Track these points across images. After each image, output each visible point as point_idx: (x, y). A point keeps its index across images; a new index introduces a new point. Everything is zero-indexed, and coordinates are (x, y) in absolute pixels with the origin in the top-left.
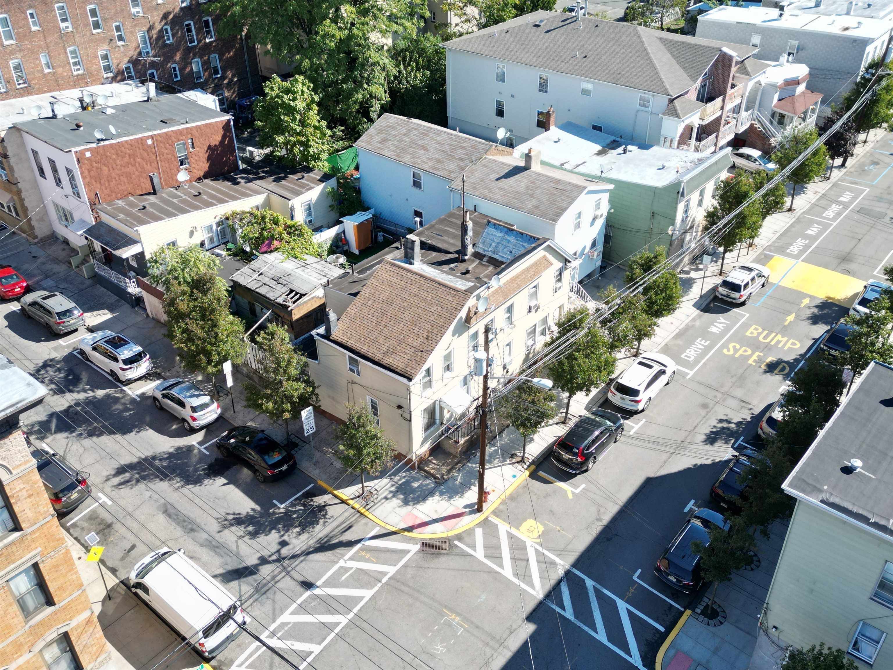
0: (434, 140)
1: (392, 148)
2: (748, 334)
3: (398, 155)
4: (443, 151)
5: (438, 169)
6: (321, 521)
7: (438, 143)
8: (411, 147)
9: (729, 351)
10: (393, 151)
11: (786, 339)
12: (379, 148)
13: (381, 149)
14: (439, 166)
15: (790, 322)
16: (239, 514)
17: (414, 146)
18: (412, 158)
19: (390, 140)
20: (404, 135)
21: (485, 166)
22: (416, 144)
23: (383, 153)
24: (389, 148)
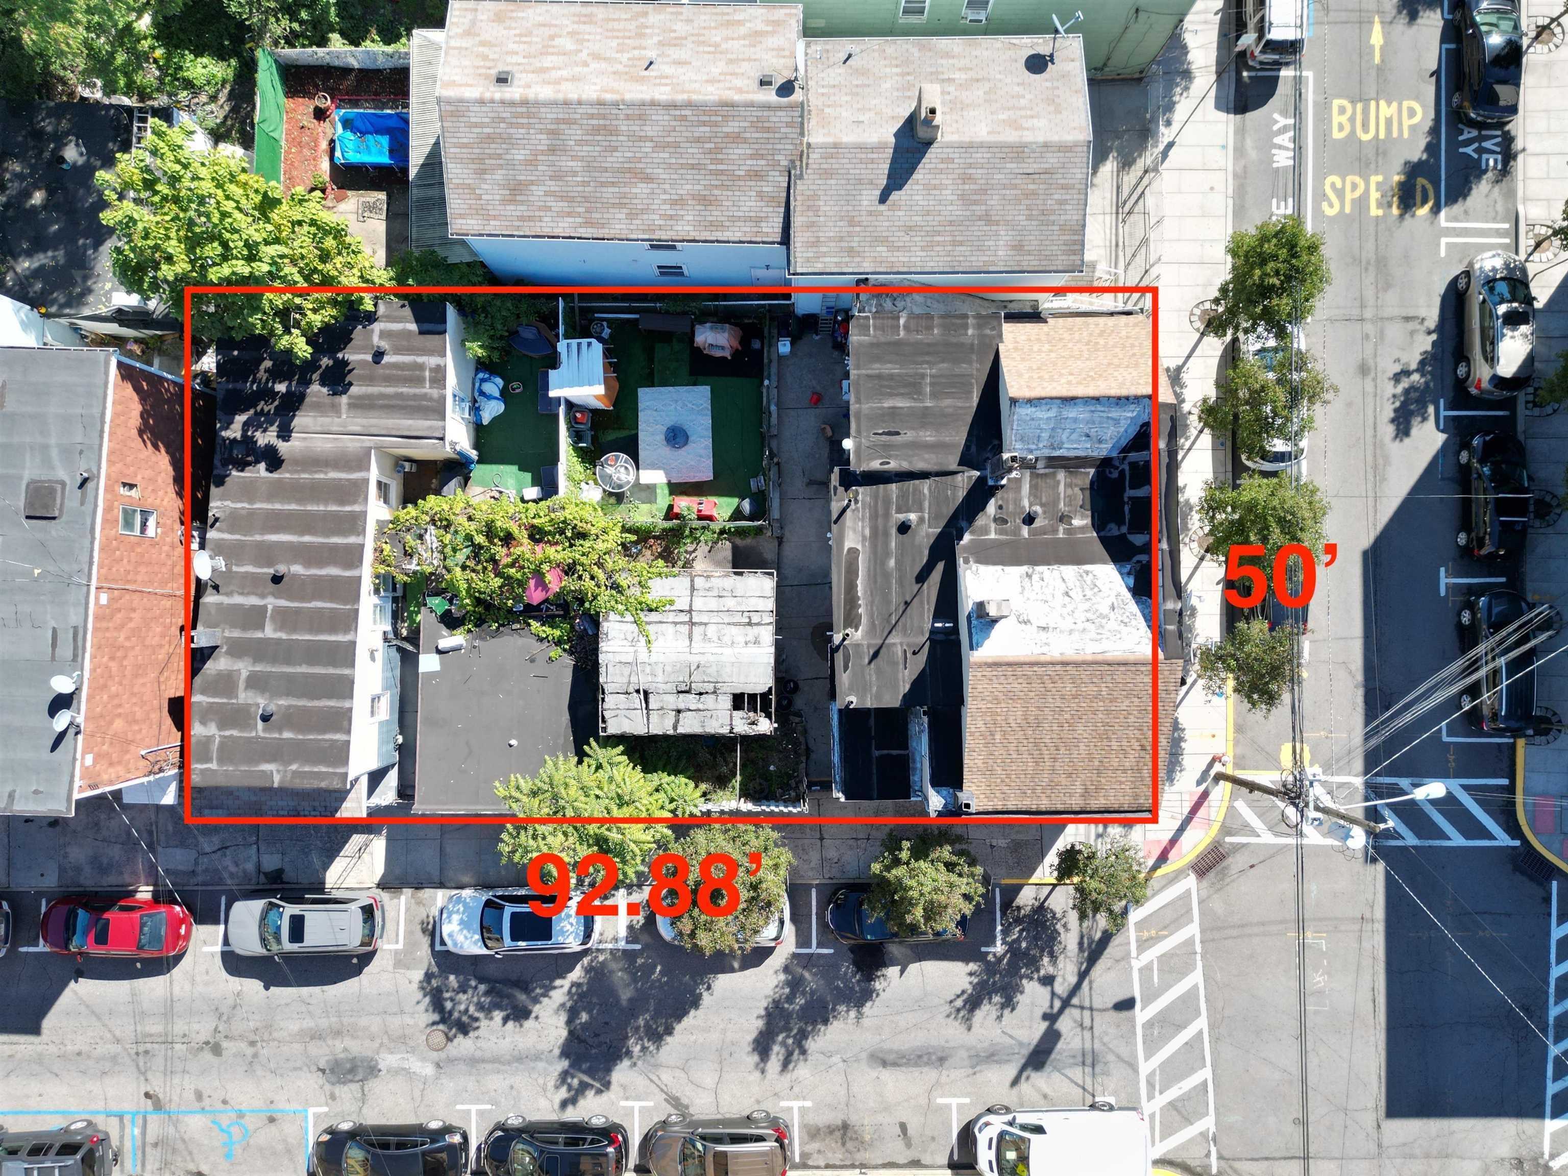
0: (641, 139)
1: (558, 206)
2: (1337, 135)
3: (588, 223)
4: (693, 167)
5: (719, 226)
6: (1058, 927)
7: (660, 146)
8: (603, 184)
9: (1331, 205)
10: (569, 214)
11: (1395, 105)
12: (521, 218)
13: (530, 218)
14: (715, 214)
15: (1382, 48)
16: (963, 992)
17: (606, 177)
18: (631, 216)
19: (532, 183)
20: (552, 150)
21: (827, 174)
22: (606, 170)
23: (547, 231)
24: (549, 209)
